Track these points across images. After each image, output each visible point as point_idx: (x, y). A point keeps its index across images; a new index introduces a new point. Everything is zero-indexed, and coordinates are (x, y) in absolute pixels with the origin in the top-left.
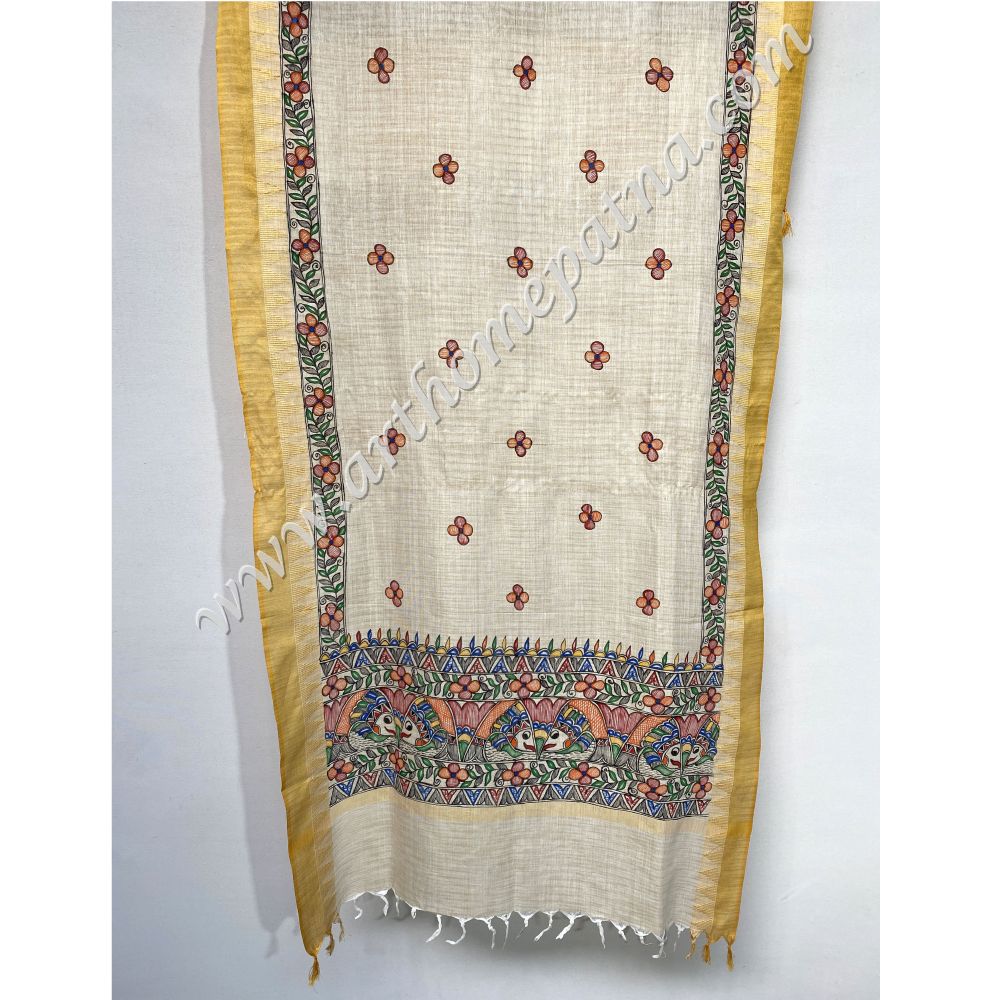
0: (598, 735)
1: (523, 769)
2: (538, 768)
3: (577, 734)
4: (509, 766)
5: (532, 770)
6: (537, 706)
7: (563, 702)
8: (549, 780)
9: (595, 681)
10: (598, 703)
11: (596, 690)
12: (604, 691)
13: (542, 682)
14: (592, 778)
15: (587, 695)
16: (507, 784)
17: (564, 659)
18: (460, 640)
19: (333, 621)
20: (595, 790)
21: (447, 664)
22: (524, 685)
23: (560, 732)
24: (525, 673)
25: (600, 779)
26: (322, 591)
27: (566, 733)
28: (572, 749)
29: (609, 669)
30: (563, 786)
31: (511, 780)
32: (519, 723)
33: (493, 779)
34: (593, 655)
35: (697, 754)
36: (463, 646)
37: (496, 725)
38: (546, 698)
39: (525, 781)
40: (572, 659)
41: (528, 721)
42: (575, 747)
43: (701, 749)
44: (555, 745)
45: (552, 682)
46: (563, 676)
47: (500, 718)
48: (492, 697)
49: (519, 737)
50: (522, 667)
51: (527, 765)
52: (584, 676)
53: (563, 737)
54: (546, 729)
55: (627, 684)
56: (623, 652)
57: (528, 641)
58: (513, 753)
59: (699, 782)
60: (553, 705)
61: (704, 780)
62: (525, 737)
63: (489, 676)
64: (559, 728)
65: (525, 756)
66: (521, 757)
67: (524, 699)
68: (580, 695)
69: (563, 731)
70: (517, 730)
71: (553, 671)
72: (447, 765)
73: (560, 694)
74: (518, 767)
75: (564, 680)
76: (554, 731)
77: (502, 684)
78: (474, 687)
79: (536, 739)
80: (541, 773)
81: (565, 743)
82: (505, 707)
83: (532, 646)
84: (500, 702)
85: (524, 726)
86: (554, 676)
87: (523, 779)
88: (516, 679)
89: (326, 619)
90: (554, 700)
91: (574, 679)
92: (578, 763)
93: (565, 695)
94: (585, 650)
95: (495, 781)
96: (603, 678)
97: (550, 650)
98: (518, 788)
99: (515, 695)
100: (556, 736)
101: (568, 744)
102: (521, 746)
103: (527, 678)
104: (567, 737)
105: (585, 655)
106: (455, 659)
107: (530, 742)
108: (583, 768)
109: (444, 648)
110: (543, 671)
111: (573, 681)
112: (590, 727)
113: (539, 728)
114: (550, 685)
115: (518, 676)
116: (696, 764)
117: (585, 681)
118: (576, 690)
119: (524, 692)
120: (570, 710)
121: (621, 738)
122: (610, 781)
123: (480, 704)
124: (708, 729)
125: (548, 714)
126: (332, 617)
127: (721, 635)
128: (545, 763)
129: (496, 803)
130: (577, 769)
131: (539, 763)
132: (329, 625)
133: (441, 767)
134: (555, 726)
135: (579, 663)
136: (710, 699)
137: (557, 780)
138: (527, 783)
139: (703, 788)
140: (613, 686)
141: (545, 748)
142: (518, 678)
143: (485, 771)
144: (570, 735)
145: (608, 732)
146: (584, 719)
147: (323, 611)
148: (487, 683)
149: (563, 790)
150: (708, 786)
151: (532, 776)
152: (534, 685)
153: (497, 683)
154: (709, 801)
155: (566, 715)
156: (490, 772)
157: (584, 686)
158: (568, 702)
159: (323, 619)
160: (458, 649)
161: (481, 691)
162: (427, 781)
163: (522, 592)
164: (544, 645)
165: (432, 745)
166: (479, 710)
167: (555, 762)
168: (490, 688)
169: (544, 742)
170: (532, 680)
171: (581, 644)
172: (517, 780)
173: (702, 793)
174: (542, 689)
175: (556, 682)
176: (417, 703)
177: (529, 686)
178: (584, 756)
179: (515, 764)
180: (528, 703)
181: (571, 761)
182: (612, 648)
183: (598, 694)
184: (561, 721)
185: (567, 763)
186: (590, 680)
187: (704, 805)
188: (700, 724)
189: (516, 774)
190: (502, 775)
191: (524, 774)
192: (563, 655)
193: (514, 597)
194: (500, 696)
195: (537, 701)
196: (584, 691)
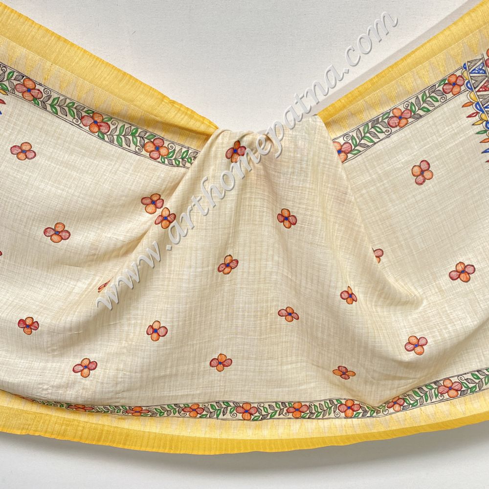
19: (25, 89)
26: (56, 96)
89: (30, 84)
126: (29, 90)
132: (24, 85)
147: (38, 87)
159: (31, 82)
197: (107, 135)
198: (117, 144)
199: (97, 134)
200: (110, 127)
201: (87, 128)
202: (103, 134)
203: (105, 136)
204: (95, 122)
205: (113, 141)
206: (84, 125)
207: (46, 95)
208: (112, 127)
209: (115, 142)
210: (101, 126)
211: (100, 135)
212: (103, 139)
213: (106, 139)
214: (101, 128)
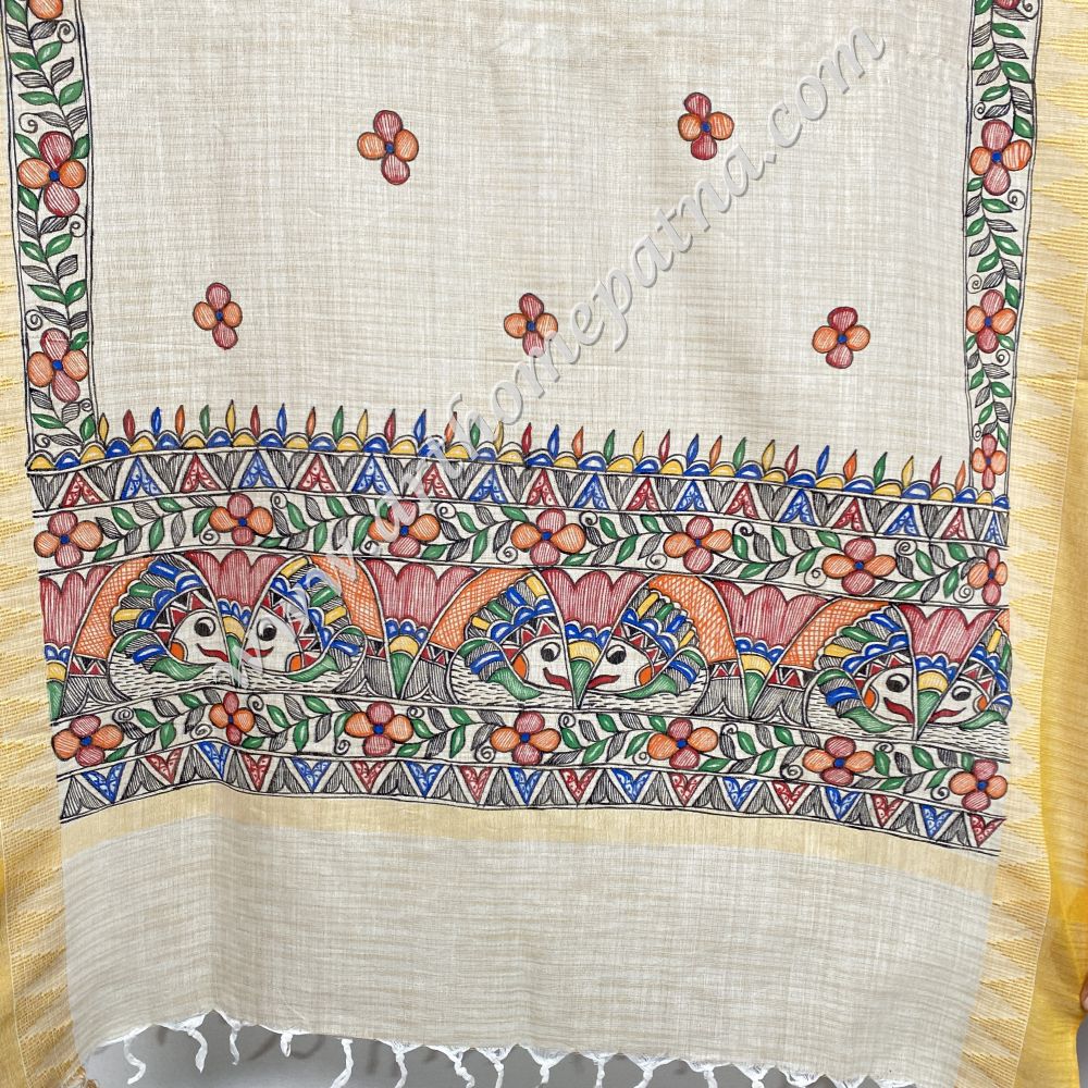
0: (713, 655)
1: (541, 729)
2: (576, 730)
3: (666, 654)
4: (509, 719)
5: (562, 733)
6: (574, 586)
7: (637, 580)
8: (602, 759)
9: (710, 532)
10: (714, 581)
11: (712, 551)
12: (730, 554)
13: (587, 531)
14: (698, 752)
15: (691, 564)
16: (504, 758)
17: (641, 480)
18: (392, 417)
19: (60, 377)
20: (707, 780)
21: (362, 475)
22: (547, 536)
23: (629, 650)
24: (550, 509)
25: (717, 753)
26: (31, 296)
27: (642, 651)
28: (656, 687)
29: (743, 504)
30: (635, 774)
31: (513, 751)
32: (533, 622)
33: (469, 743)
34: (707, 473)
35: (968, 703)
36: (399, 433)
37: (477, 622)
38: (598, 570)
39: (547, 757)
40: (658, 479)
41: (554, 620)
42: (662, 684)
43: (975, 693)
44: (616, 678)
45: (612, 534)
46: (637, 519)
47: (487, 606)
48: (467, 557)
49: (533, 654)
50: (541, 494)
51: (552, 721)
52: (685, 520)
53: (635, 661)
54: (595, 641)
55: (786, 533)
56: (780, 461)
57: (555, 435)
58: (518, 690)
59: (972, 772)
60: (612, 586)
61: (985, 771)
62: (548, 655)
63: (460, 508)
64: (626, 640)
65: (547, 699)
66: (537, 701)
67: (546, 570)
68: (676, 565)
69: (635, 646)
70: (528, 638)
71: (613, 506)
72: (364, 706)
73: (631, 562)
74: (531, 723)
75: (641, 529)
76: (615, 646)
77: (493, 531)
78: (425, 528)
79: (572, 661)
80: (584, 742)
81: (640, 673)
82: (501, 582)
83: (565, 445)
84: (488, 569)
85: (546, 630)
86: (615, 519)
87: (542, 752)
88: (526, 522)
89: (41, 369)
90: (615, 575)
91: (664, 528)
92: (668, 721)
93: (641, 564)
94: (690, 460)
95: (476, 747)
96: (728, 524)
97: (607, 458)
98: (528, 772)
99: (524, 559)
100: (618, 658)
101: (647, 676)
102: (536, 676)
103: (552, 523)
104: (644, 661)
105: (688, 473)
106: (381, 462)
107: (559, 668)
108: (680, 731)
109: (353, 436)
110: (590, 505)
111: (660, 533)
112: (697, 637)
113: (580, 636)
114: (607, 540)
115: (532, 514)
116: (962, 726)
117: (688, 534)
118: (667, 554)
119: (545, 554)
120: (653, 598)
121: (767, 656)
122: (740, 754)
123: (439, 570)
124: (991, 648)
125: (601, 606)
126: (58, 365)
127: (1004, 426)
128: (592, 718)
129: (477, 799)
130: (667, 734)
131: (579, 717)
132: (52, 384)
133: (351, 713)
134: (617, 633)
135: (673, 491)
136: (992, 574)
137: (620, 759)
138: (550, 763)
139: (982, 786)
140: (750, 540)
141: (593, 683)
142: (533, 519)
143: (452, 724)
144: (650, 655)
145: (737, 646)
146: (683, 620)
147: (35, 347)
148: (455, 522)
149: (634, 784)
150: (995, 786)
151: (562, 748)
152: (570, 539)
153: (480, 526)
154: (1000, 819)
155: (641, 611)
156: (462, 726)
157: (684, 544)
158: (649, 580)
159: (34, 367)
160: (388, 438)
161: (441, 540)
162: (318, 747)
163: (542, 313)
164: (594, 444)
165: (329, 664)
166: (438, 583)
167: (616, 717)
168: (464, 535)
169: (592, 670)
170: (564, 527)
171: (679, 447)
172: (527, 753)
173: (978, 800)
174: (589, 547)
175: (621, 533)
176: (288, 573)
177: (558, 540)
178: (681, 705)
179: (522, 714)
180: (553, 577)
181: (652, 716)
182: (752, 454)
183: (717, 560)
184: (631, 625)
185: (644, 720)
186: (699, 529)
187: (987, 827)
188: (974, 632)
189: (525, 738)
190: (490, 736)
191: (544, 741)
192: (639, 470)
193: (522, 323)
194: (488, 557)
195: (576, 574)
196: (686, 556)
197: (73, 132)
198: (82, 97)
199: (84, 161)
200: (48, 134)
201: (81, 192)
202: (74, 146)
203: (76, 137)
204: (54, 176)
205: (80, 110)
206: (78, 204)
207: (45, 321)
208: (44, 127)
209: (81, 103)
210: (57, 159)
211: (82, 151)
212: (87, 138)
213: (83, 131)
214: (62, 156)
